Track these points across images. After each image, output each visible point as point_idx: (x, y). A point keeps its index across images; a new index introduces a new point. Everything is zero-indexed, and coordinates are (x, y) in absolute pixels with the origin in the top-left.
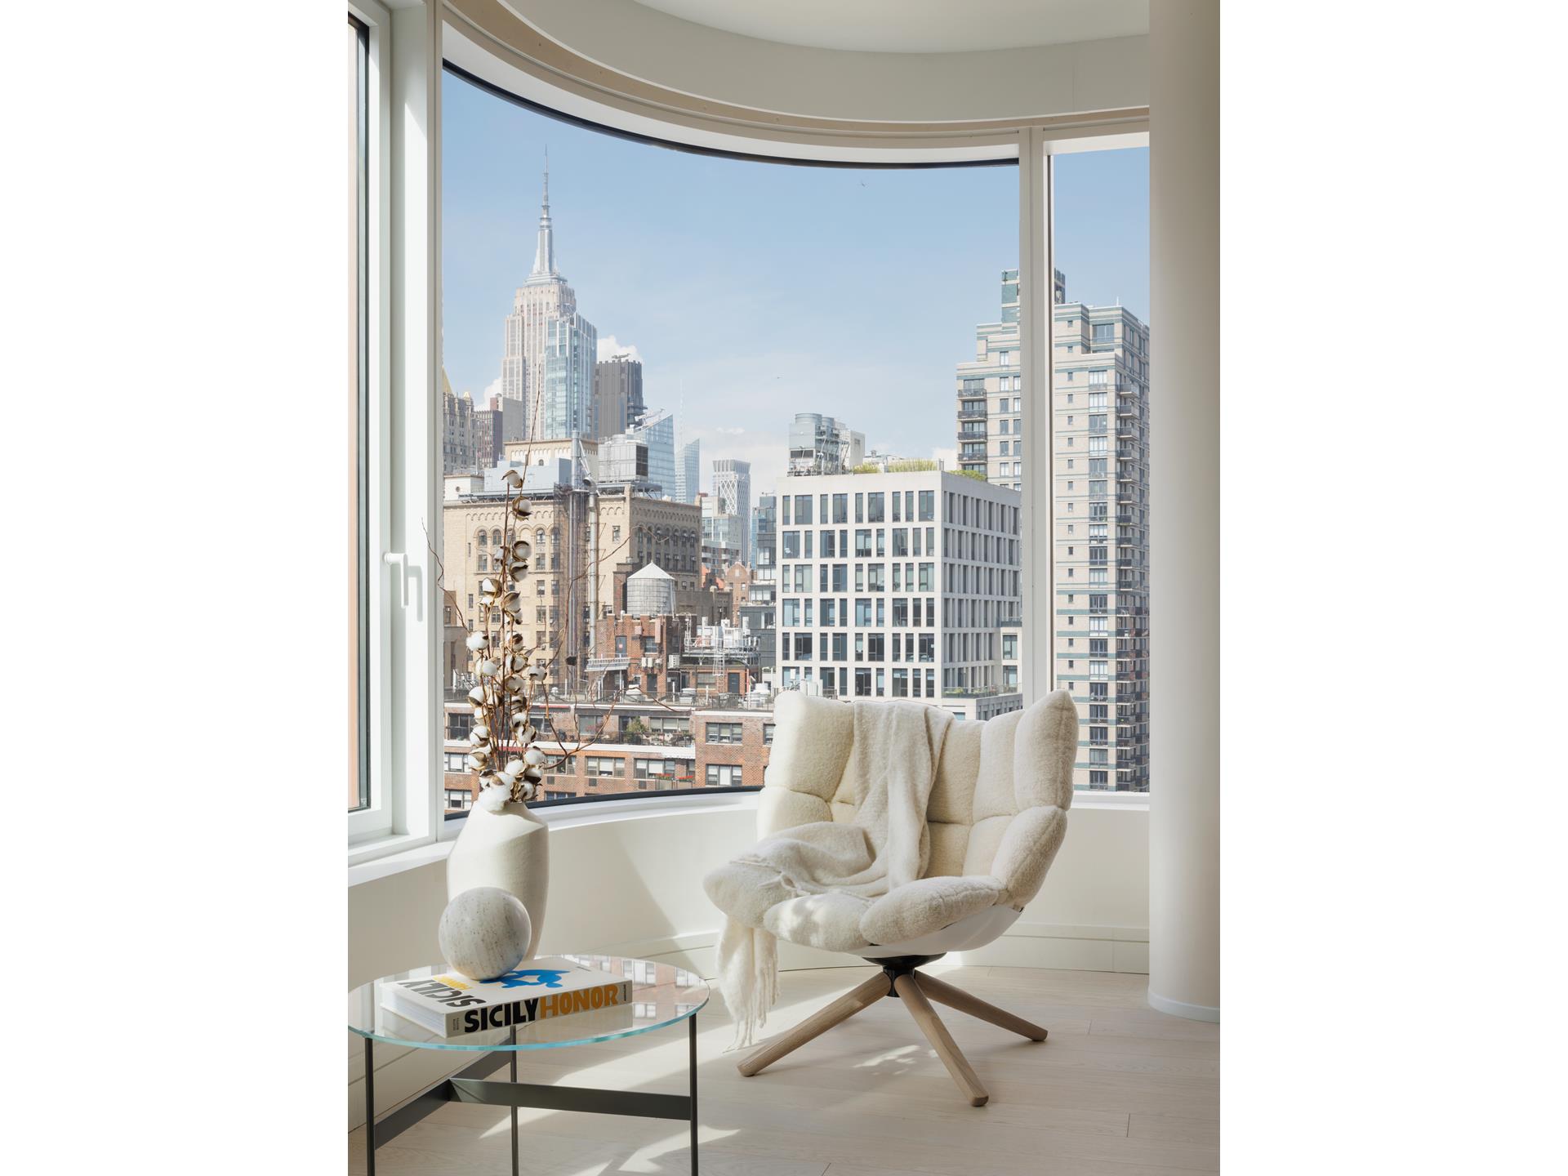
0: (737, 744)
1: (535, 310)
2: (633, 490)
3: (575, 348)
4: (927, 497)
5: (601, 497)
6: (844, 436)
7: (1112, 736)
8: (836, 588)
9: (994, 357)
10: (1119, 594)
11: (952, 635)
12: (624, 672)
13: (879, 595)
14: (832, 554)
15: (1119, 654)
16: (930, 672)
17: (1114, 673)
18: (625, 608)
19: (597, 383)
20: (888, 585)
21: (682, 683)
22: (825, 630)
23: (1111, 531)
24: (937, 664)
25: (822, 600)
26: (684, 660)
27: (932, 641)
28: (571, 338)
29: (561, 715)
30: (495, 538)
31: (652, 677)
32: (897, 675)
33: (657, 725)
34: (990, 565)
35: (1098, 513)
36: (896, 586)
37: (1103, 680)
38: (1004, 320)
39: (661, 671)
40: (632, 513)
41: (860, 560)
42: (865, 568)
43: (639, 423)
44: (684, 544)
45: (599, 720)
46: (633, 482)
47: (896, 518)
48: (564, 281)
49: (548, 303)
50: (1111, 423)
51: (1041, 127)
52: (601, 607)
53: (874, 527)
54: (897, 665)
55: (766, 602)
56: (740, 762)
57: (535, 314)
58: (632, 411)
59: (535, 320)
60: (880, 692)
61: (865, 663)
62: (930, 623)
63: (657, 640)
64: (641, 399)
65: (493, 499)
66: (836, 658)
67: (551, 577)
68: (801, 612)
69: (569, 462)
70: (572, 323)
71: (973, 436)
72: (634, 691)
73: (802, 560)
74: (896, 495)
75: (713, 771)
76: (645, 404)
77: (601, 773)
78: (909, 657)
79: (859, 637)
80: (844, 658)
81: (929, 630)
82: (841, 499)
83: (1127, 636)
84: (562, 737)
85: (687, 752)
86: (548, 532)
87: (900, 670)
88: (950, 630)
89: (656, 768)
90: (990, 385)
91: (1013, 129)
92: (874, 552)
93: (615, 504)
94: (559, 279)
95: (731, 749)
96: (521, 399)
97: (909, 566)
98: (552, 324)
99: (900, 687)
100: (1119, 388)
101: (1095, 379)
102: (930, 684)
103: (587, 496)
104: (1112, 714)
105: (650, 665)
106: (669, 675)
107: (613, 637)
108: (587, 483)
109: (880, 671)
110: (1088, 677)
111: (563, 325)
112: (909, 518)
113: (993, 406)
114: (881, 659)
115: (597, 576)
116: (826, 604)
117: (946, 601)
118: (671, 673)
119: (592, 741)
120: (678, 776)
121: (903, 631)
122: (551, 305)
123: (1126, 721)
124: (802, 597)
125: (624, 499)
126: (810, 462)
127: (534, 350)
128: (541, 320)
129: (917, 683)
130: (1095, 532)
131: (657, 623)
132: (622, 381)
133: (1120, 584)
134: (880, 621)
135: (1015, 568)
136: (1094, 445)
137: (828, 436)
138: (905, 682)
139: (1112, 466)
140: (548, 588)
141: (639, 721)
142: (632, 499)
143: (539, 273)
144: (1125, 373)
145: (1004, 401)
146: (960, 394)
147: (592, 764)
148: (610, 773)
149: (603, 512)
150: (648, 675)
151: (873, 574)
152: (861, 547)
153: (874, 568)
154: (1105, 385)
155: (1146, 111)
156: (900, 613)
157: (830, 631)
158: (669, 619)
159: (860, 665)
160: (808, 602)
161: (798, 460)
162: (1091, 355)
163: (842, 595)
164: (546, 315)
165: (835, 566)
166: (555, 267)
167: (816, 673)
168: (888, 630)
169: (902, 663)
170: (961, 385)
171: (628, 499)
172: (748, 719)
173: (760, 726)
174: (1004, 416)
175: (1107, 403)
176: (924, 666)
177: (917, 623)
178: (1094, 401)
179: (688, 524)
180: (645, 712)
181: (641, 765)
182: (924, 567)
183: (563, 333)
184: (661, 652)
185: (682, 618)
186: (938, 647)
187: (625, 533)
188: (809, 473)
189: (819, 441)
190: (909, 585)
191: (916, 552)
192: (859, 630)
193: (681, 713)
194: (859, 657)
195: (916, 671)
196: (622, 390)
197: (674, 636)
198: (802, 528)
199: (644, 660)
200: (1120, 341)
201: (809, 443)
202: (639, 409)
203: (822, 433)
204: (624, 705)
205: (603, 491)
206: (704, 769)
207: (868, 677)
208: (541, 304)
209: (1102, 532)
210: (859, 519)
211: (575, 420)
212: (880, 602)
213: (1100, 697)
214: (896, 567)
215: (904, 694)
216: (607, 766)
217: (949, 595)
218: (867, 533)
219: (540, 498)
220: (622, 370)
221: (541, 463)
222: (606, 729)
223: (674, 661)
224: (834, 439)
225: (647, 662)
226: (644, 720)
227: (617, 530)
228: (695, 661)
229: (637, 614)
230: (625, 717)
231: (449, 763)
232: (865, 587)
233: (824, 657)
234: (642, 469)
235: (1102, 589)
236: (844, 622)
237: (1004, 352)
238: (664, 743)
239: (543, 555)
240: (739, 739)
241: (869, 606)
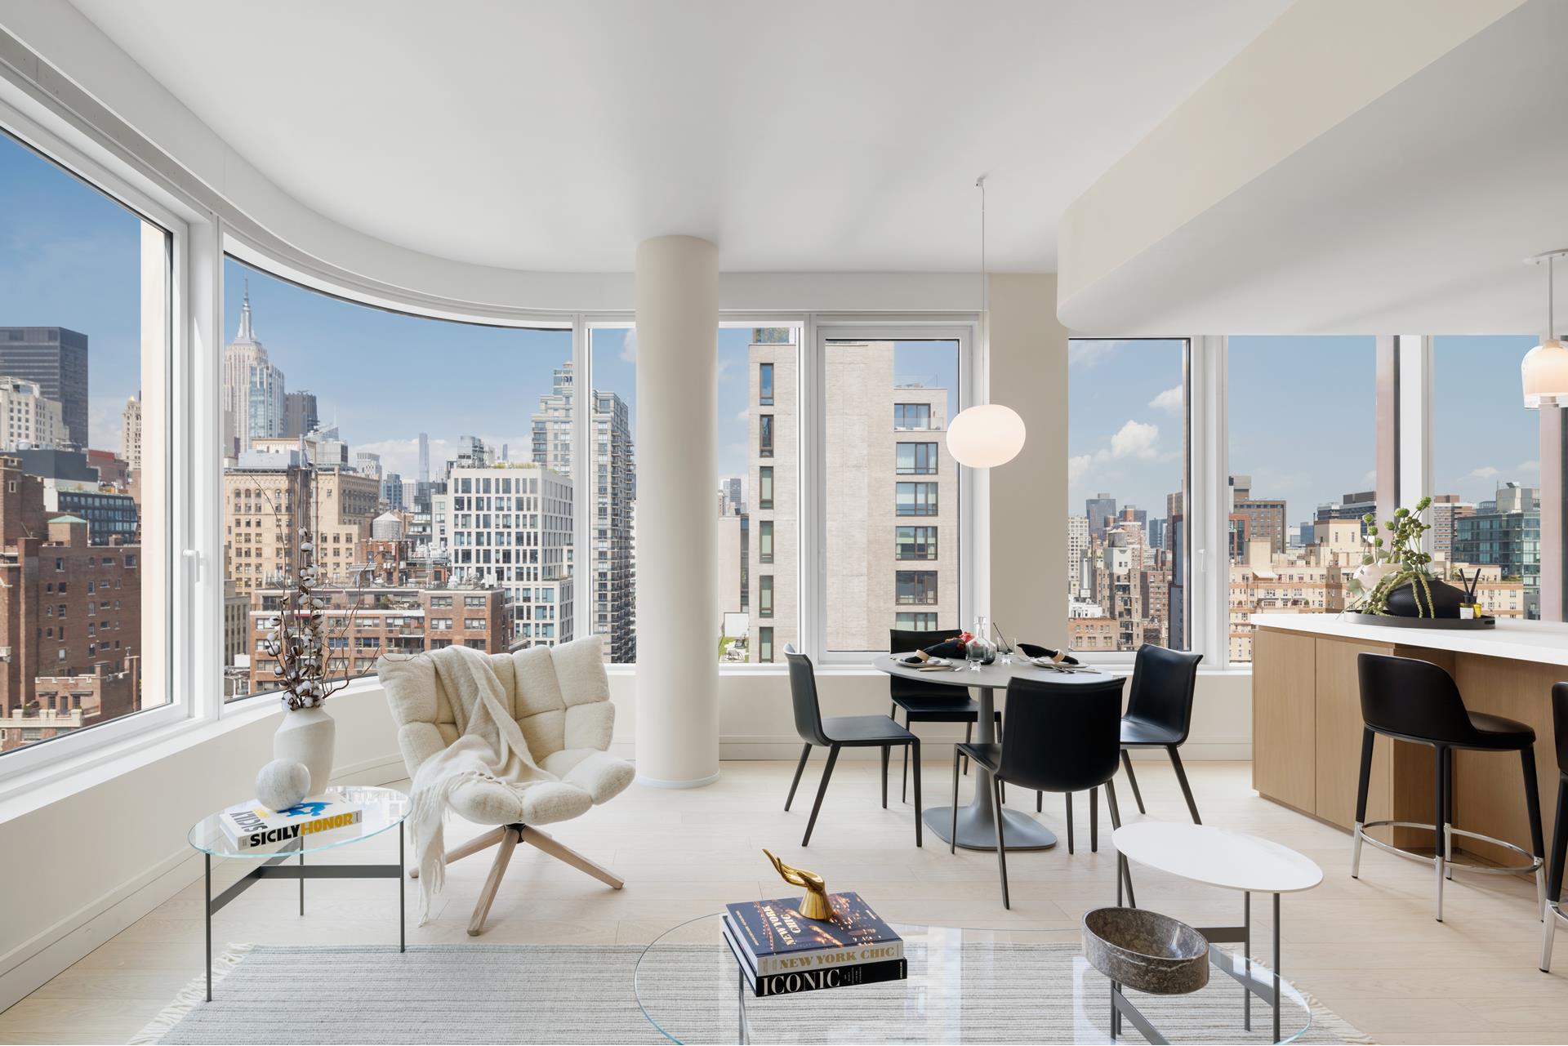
0: (449, 607)
1: (239, 359)
2: (340, 469)
3: (270, 384)
4: (534, 482)
5: (319, 473)
6: (486, 449)
7: (609, 597)
8: (485, 527)
9: (550, 412)
10: (613, 530)
11: (546, 550)
12: (373, 571)
13: (508, 530)
14: (522, 509)
15: (613, 559)
16: (536, 568)
17: (610, 567)
18: (371, 536)
19: (287, 406)
20: (513, 525)
21: (408, 576)
22: (478, 548)
23: (609, 500)
24: (539, 565)
25: (477, 533)
26: (408, 564)
27: (536, 553)
28: (267, 378)
29: (337, 595)
30: (246, 494)
31: (390, 574)
32: (518, 570)
33: (398, 599)
34: (561, 516)
35: (602, 491)
36: (518, 526)
37: (605, 571)
38: (555, 394)
39: (395, 570)
40: (339, 483)
41: (498, 513)
42: (501, 517)
43: (316, 430)
44: (370, 500)
45: (362, 597)
46: (339, 465)
47: (518, 492)
48: (260, 344)
49: (248, 356)
50: (609, 448)
51: (583, 315)
52: (319, 535)
53: (506, 496)
54: (518, 565)
55: (421, 532)
56: (451, 616)
57: (239, 362)
58: (310, 422)
59: (239, 365)
60: (509, 579)
61: (501, 564)
62: (536, 544)
63: (393, 553)
64: (316, 416)
65: (244, 471)
66: (485, 562)
67: (287, 517)
68: (465, 538)
69: (297, 453)
70: (268, 369)
71: (540, 451)
72: (379, 581)
73: (466, 512)
74: (517, 481)
75: (435, 622)
76: (318, 419)
77: (364, 626)
78: (524, 561)
79: (497, 551)
80: (489, 562)
81: (535, 548)
82: (487, 482)
83: (616, 550)
84: (338, 607)
85: (420, 613)
86: (283, 491)
87: (519, 568)
88: (545, 548)
89: (400, 622)
90: (549, 426)
91: (570, 314)
92: (505, 509)
93: (329, 477)
94: (256, 343)
95: (446, 610)
96: (230, 410)
97: (525, 516)
98: (253, 369)
99: (520, 576)
100: (613, 431)
101: (601, 426)
102: (536, 575)
103: (311, 472)
104: (609, 587)
105: (389, 567)
106: (400, 572)
107: (365, 552)
108: (310, 465)
109: (509, 569)
110: (598, 570)
111: (261, 370)
112: (525, 492)
113: (550, 437)
114: (509, 562)
115: (317, 517)
116: (479, 535)
117: (543, 533)
118: (401, 571)
119: (357, 608)
120: (412, 626)
121: (521, 548)
122: (251, 358)
123: (616, 590)
124: (466, 531)
125: (334, 474)
126: (470, 462)
127: (240, 383)
128: (244, 365)
129: (529, 574)
130: (601, 500)
131: (393, 545)
132: (304, 406)
133: (613, 525)
134: (509, 543)
135: (571, 517)
136: (600, 458)
137: (479, 449)
138: (522, 574)
139: (609, 469)
140: (284, 523)
141: (387, 597)
142: (340, 475)
143: (243, 337)
144: (615, 424)
145: (556, 435)
146: (533, 429)
147: (359, 621)
148: (370, 626)
149: (321, 482)
150: (388, 573)
151: (505, 520)
152: (498, 506)
153: (505, 516)
154: (606, 430)
155: (634, 312)
156: (519, 539)
157: (481, 548)
158: (400, 542)
159: (498, 565)
160: (469, 534)
161: (463, 460)
162: (598, 414)
163: (488, 530)
164: (247, 363)
165: (484, 515)
166: (253, 335)
167: (493, 571)
168: (513, 548)
169: (521, 564)
170: (533, 425)
171: (337, 475)
172: (455, 594)
173: (463, 598)
174: (556, 442)
175: (607, 438)
176: (532, 566)
177: (529, 544)
178: (601, 437)
179: (372, 490)
180: (390, 593)
181: (389, 621)
182: (533, 517)
183: (262, 374)
184: (395, 560)
185: (406, 542)
186: (540, 556)
187: (335, 494)
188: (469, 467)
189: (475, 451)
190: (525, 525)
191: (529, 509)
192: (498, 548)
193: (413, 592)
194: (497, 561)
195: (528, 568)
196: (304, 410)
197: (402, 551)
198: (466, 496)
199: (385, 564)
200: (613, 409)
201: (469, 451)
202: (315, 422)
203: (476, 447)
204: (374, 588)
205: (320, 469)
206: (429, 620)
207: (502, 571)
208: (244, 356)
209: (605, 500)
210: (497, 492)
211: (271, 425)
212: (509, 534)
213: (603, 579)
214: (518, 517)
215: (522, 579)
216: (367, 622)
217: (545, 530)
218: (501, 499)
219: (277, 471)
220: (304, 399)
221: (277, 451)
222: (366, 602)
223: (403, 565)
224: (482, 450)
225: (387, 565)
226: (390, 597)
227: (330, 492)
228: (415, 564)
229: (380, 540)
230: (378, 596)
231: (264, 624)
232: (501, 526)
233: (478, 561)
234: (344, 458)
235: (604, 527)
236: (489, 544)
237: (556, 410)
238: (404, 609)
239: (280, 504)
240: (450, 605)
241: (503, 536)
